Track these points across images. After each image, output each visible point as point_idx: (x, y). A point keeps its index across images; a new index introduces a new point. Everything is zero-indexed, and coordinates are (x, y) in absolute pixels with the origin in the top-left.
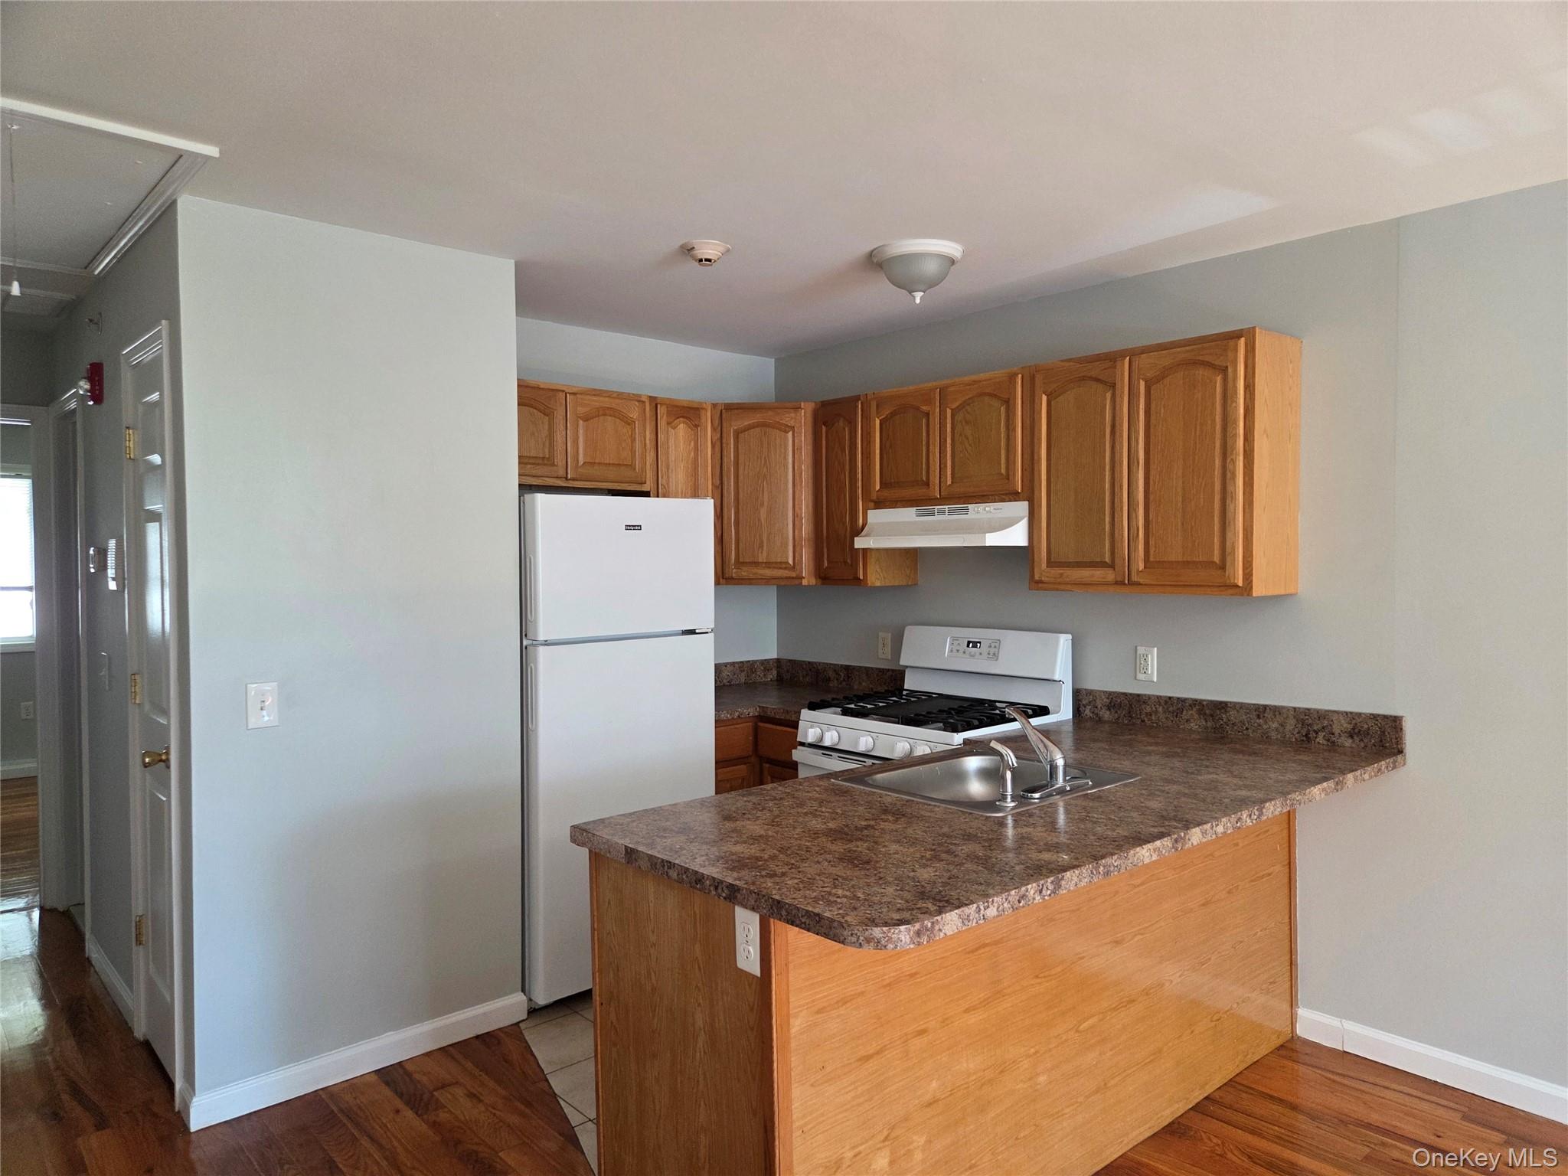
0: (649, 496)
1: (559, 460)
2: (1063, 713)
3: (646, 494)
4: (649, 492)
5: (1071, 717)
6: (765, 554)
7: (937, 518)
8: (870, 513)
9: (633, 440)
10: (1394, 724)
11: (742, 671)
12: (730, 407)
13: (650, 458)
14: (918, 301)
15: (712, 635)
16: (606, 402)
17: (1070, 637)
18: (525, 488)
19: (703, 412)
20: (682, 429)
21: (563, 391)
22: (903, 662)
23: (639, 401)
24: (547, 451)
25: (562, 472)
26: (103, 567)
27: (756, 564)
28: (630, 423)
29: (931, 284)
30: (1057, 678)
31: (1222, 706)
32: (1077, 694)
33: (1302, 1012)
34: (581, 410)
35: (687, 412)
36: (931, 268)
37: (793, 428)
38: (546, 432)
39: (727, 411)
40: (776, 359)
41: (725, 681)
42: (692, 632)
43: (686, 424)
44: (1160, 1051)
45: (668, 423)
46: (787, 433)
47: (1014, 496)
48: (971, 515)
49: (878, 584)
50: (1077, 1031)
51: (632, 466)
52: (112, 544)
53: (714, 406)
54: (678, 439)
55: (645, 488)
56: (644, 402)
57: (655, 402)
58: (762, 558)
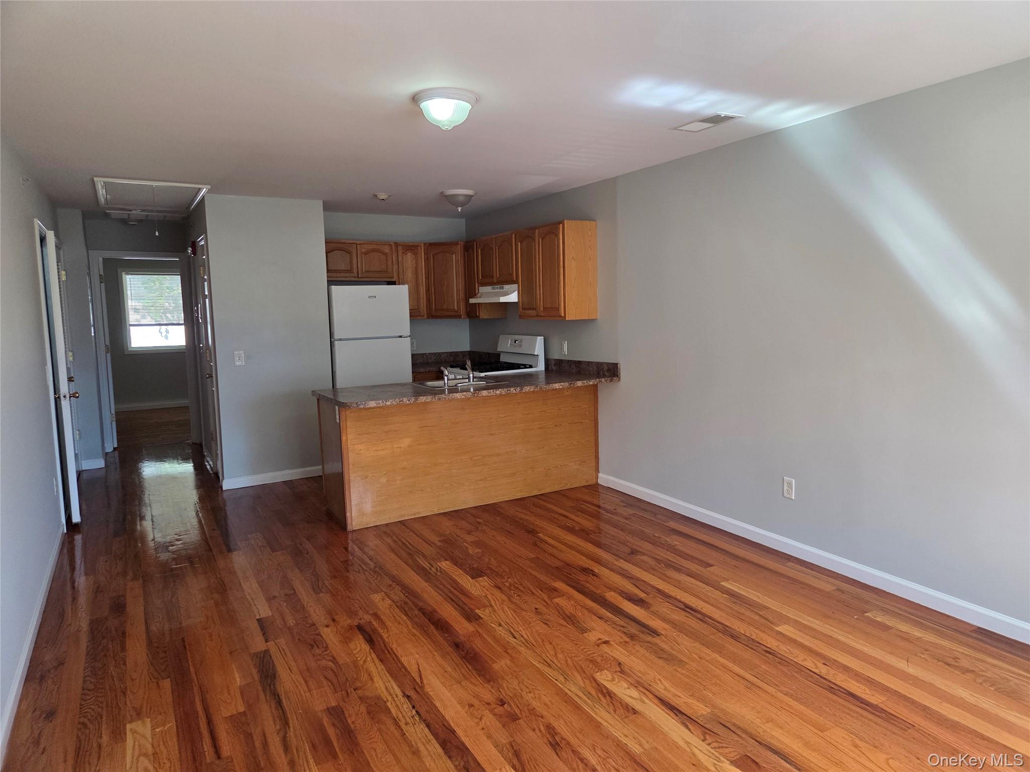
0: (395, 284)
1: (355, 271)
2: (541, 367)
3: (393, 283)
4: (395, 282)
5: (544, 369)
6: (446, 306)
7: (497, 290)
8: (480, 288)
9: (387, 261)
10: (616, 366)
11: (451, 356)
12: (431, 245)
13: (395, 267)
14: (460, 210)
15: (409, 338)
16: (374, 247)
17: (543, 337)
18: (331, 282)
19: (419, 248)
20: (409, 256)
21: (355, 243)
22: (498, 350)
23: (389, 245)
24: (349, 267)
25: (356, 275)
26: (198, 315)
27: (443, 310)
28: (385, 254)
29: (462, 205)
30: (536, 354)
31: (580, 362)
32: (547, 361)
33: (600, 475)
34: (363, 250)
35: (411, 248)
36: (461, 198)
37: (455, 252)
38: (348, 261)
39: (431, 246)
40: (466, 219)
41: (443, 360)
42: (401, 337)
43: (412, 253)
44: (515, 473)
45: (403, 253)
46: (453, 254)
47: (513, 282)
48: (504, 290)
49: (485, 317)
50: (471, 459)
51: (386, 272)
52: (199, 305)
53: (425, 244)
54: (409, 260)
55: (393, 280)
56: (391, 245)
57: (397, 244)
58: (445, 307)
